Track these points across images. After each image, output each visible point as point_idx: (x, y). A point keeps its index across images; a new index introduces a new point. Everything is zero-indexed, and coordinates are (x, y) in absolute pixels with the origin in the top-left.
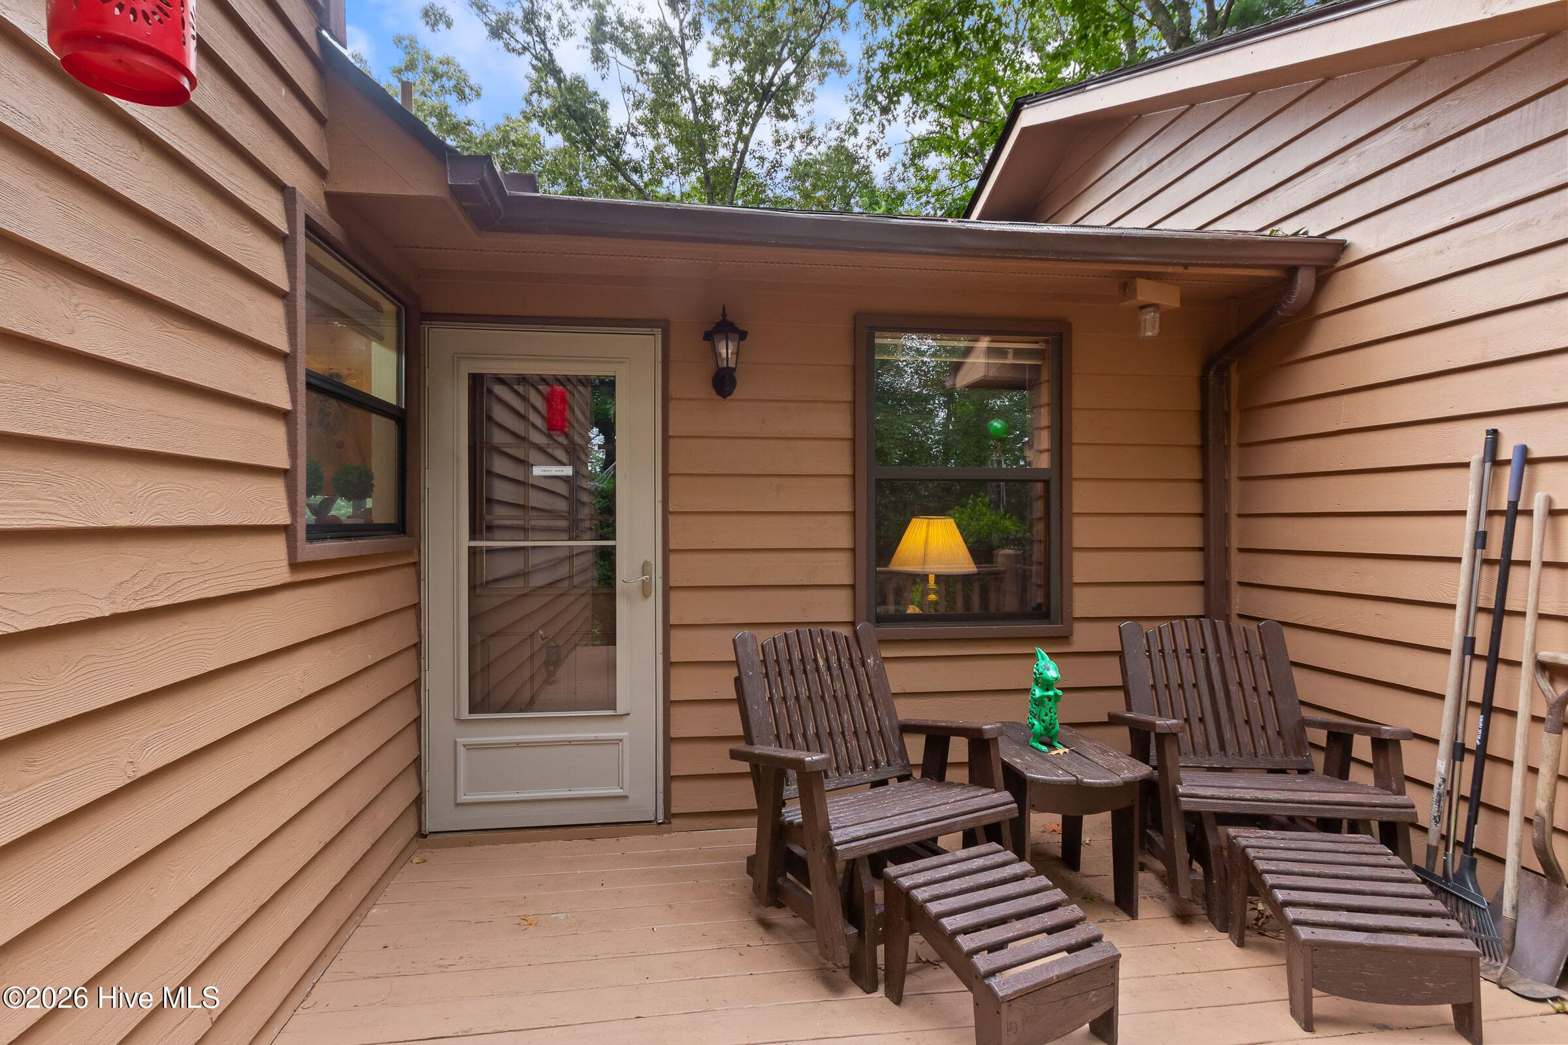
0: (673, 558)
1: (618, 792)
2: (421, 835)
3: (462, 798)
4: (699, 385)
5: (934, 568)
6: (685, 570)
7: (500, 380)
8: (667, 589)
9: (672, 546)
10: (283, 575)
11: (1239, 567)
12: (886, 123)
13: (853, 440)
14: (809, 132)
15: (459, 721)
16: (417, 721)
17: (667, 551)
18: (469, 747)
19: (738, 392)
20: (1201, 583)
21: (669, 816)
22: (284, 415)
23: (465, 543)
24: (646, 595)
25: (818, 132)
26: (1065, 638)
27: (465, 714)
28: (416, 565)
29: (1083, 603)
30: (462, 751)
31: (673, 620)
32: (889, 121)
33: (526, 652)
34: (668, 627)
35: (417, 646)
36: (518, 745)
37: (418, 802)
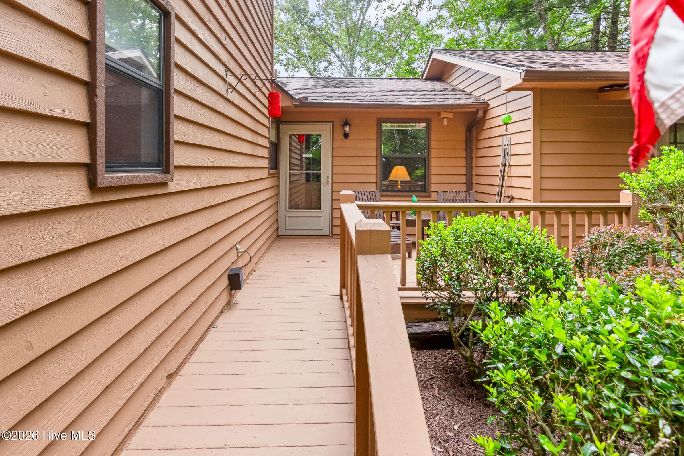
0: (334, 175)
1: (321, 228)
2: (278, 236)
3: (287, 228)
4: (341, 136)
5: (399, 179)
6: (337, 178)
7: (293, 135)
8: (333, 183)
9: (334, 173)
10: (267, 176)
11: (475, 180)
12: (419, 11)
13: (377, 148)
14: (391, 6)
15: (286, 211)
16: (278, 211)
17: (333, 174)
18: (289, 217)
19: (350, 137)
20: (465, 183)
21: (333, 235)
22: (268, 148)
23: (288, 172)
24: (328, 184)
25: (395, 6)
26: (429, 196)
27: (288, 210)
28: (278, 176)
29: (434, 188)
30: (287, 217)
31: (334, 190)
32: (420, 10)
33: (300, 197)
34: (333, 191)
35: (278, 194)
36: (299, 217)
37: (278, 229)
